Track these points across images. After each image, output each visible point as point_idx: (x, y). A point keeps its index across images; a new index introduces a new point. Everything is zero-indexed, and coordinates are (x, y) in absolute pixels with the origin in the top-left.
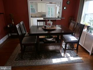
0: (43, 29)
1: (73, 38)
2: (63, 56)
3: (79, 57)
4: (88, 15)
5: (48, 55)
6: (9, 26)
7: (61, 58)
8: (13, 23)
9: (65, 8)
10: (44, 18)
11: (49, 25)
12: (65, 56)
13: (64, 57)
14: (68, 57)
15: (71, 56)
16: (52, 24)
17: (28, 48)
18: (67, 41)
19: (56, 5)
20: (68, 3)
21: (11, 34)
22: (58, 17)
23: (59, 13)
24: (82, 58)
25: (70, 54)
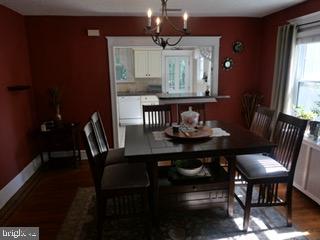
0: (167, 136)
1: (270, 166)
2: (241, 228)
3: (299, 230)
4: (307, 86)
5: (188, 226)
6: (44, 128)
7: (237, 237)
8: (59, 116)
9: (228, 64)
10: (160, 99)
11: (189, 122)
12: (249, 229)
13: (245, 232)
14: (258, 232)
15: (270, 228)
16: (196, 120)
17: (117, 204)
18: (254, 176)
19: (193, 55)
20: (236, 48)
21: (49, 155)
22: (207, 93)
23: (205, 78)
24: (306, 233)
25: (262, 218)
